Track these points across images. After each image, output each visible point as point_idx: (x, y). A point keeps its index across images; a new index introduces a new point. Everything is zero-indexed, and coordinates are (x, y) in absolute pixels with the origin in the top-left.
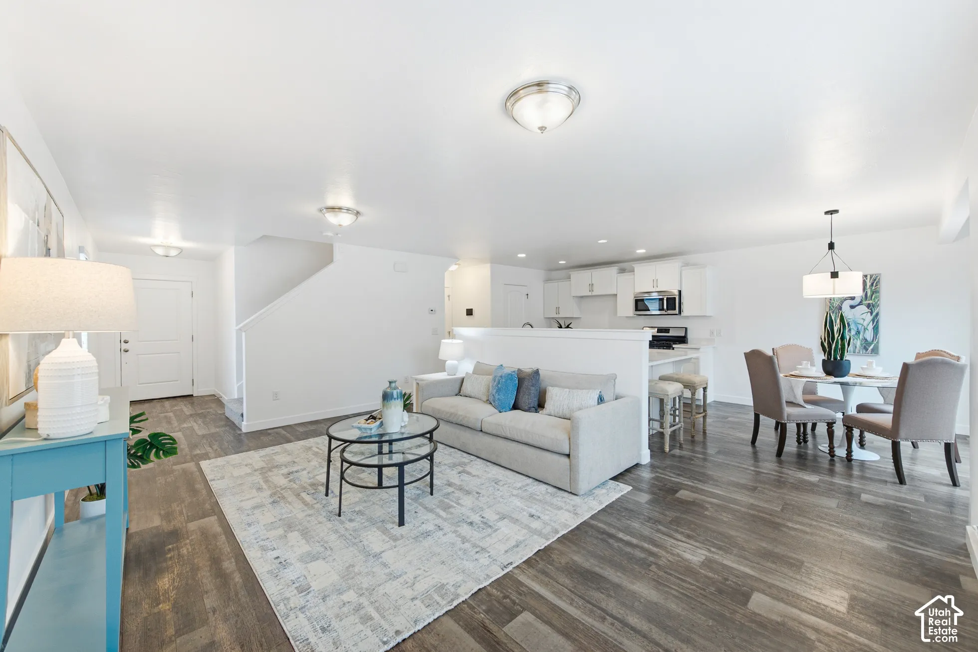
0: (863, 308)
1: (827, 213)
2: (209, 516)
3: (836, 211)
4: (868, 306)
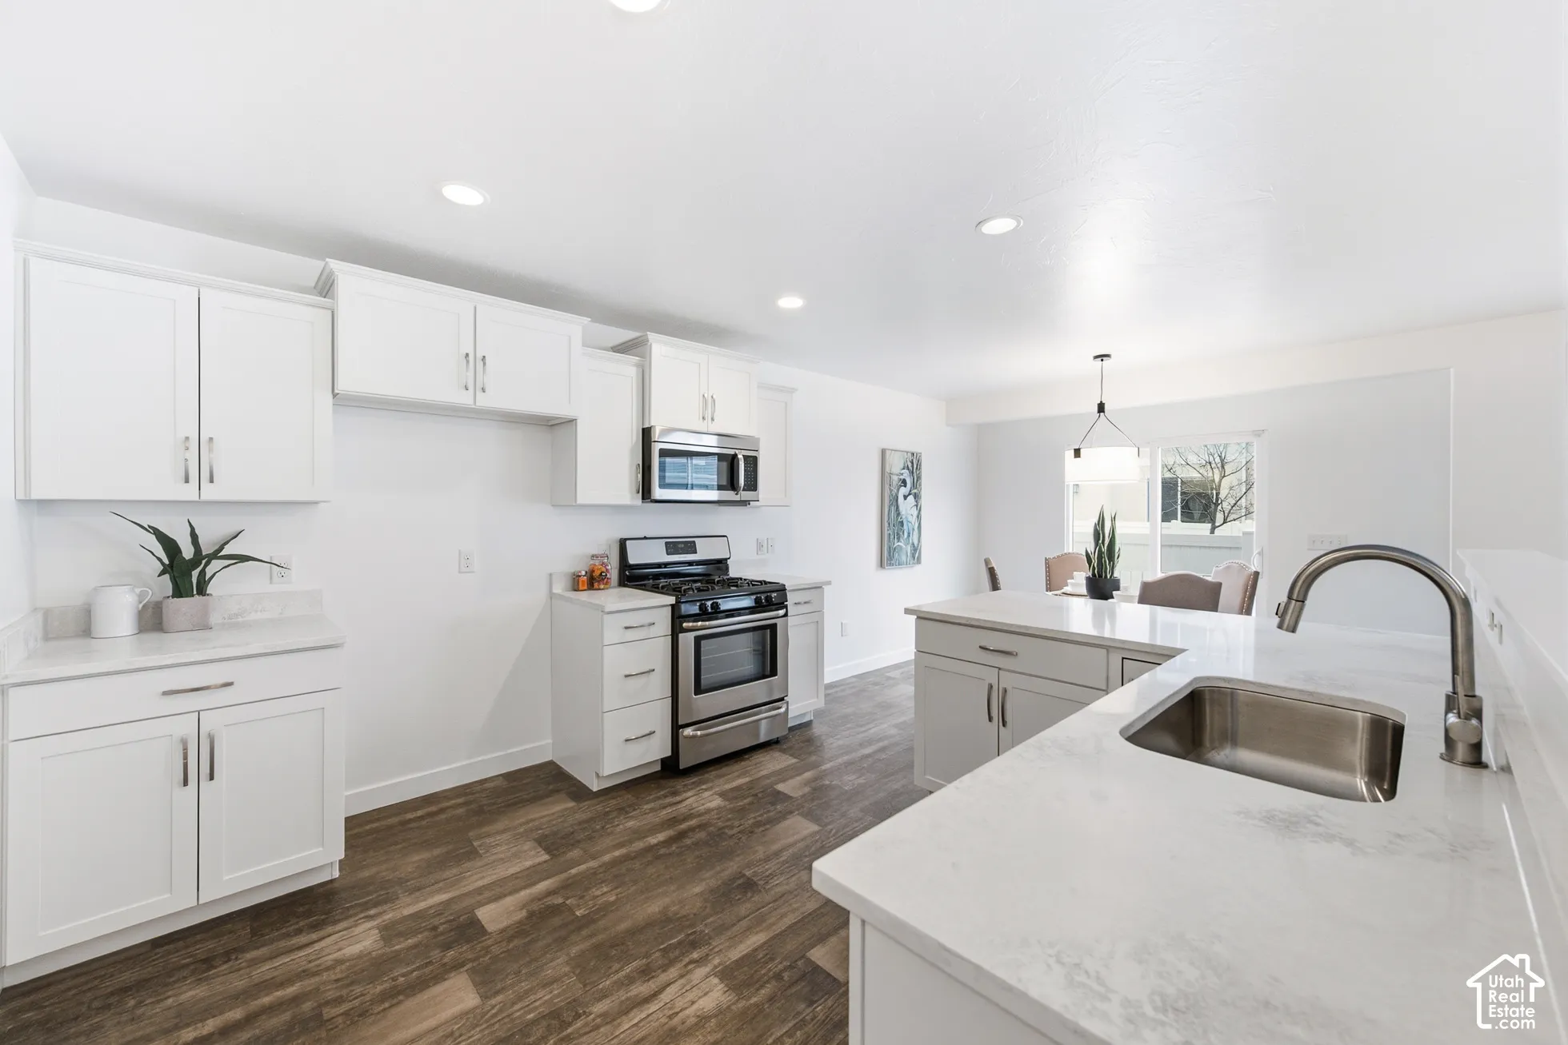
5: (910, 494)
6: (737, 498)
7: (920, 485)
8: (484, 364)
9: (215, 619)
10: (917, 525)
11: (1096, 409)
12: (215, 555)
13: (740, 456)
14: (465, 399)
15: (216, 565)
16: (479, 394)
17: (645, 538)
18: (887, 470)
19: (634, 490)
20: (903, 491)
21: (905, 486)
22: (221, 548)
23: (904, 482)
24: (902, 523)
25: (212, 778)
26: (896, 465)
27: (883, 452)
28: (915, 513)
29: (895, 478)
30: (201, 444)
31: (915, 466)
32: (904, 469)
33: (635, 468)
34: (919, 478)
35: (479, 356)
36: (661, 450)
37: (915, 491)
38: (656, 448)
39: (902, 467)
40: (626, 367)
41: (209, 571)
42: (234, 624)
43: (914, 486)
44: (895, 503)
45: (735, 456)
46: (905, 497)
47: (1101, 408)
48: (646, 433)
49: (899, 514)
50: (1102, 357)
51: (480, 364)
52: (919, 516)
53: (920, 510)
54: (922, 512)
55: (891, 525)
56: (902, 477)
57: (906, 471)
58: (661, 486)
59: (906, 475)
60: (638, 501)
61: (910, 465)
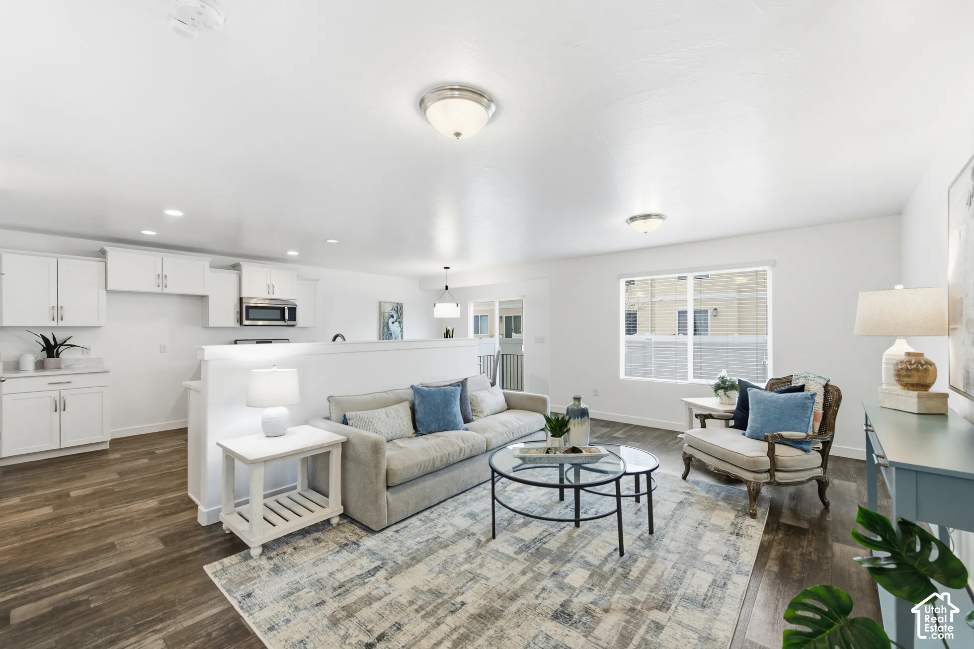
0: (397, 323)
1: (445, 268)
2: (785, 525)
3: (449, 268)
4: (399, 322)
5: (396, 321)
6: (286, 324)
7: (402, 317)
8: (166, 278)
9: (63, 365)
10: (400, 335)
11: (445, 288)
12: (62, 345)
13: (286, 308)
14: (159, 290)
15: (62, 348)
16: (164, 288)
17: (247, 340)
18: (382, 311)
19: (236, 321)
20: (391, 320)
21: (393, 318)
22: (65, 342)
23: (392, 316)
24: (391, 334)
25: (64, 410)
26: (388, 309)
27: (380, 303)
28: (400, 330)
29: (387, 315)
30: (59, 308)
31: (399, 309)
32: (392, 310)
33: (236, 313)
34: (401, 314)
35: (164, 274)
36: (246, 306)
37: (399, 320)
38: (244, 305)
39: (391, 309)
40: (232, 275)
41: (60, 350)
42: (68, 367)
43: (398, 318)
44: (386, 325)
45: (284, 308)
46: (393, 323)
47: (447, 288)
48: (241, 299)
49: (389, 330)
50: (447, 268)
51: (164, 278)
52: (401, 331)
53: (402, 328)
54: (404, 329)
55: (385, 335)
56: (391, 314)
57: (393, 311)
58: (246, 320)
59: (393, 313)
60: (238, 325)
61: (396, 309)
